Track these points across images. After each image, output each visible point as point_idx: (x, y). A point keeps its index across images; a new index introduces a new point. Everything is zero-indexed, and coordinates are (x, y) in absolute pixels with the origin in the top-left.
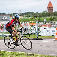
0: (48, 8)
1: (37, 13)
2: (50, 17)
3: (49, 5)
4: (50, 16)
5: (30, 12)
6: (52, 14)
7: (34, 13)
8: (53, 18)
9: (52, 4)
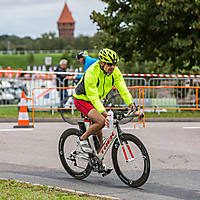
0: (59, 24)
1: (29, 38)
2: (64, 51)
3: (61, 17)
4: (62, 49)
5: (6, 36)
6: (69, 44)
7: (18, 38)
8: (70, 55)
9: (70, 14)
